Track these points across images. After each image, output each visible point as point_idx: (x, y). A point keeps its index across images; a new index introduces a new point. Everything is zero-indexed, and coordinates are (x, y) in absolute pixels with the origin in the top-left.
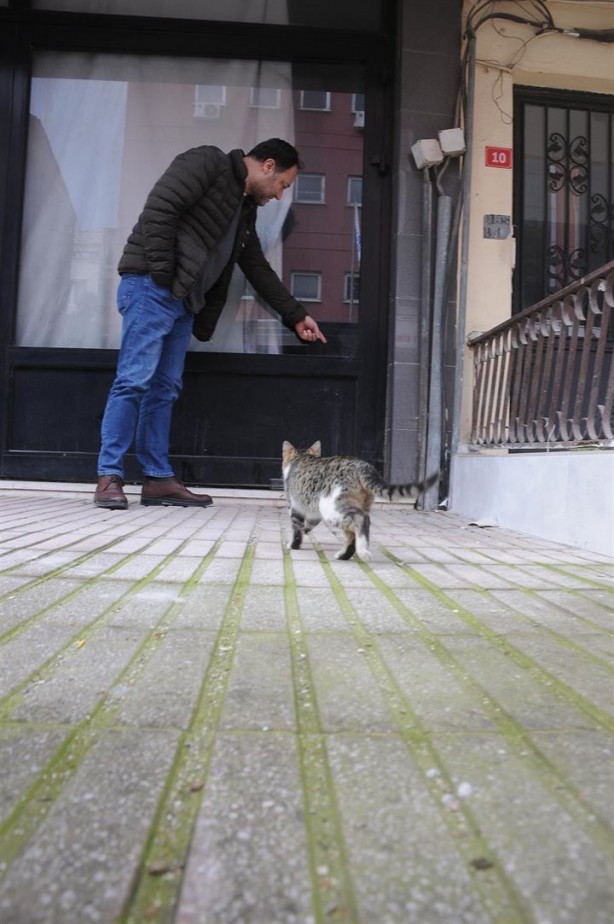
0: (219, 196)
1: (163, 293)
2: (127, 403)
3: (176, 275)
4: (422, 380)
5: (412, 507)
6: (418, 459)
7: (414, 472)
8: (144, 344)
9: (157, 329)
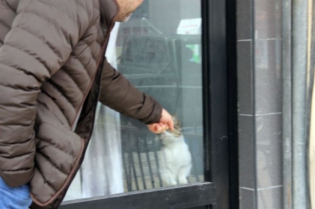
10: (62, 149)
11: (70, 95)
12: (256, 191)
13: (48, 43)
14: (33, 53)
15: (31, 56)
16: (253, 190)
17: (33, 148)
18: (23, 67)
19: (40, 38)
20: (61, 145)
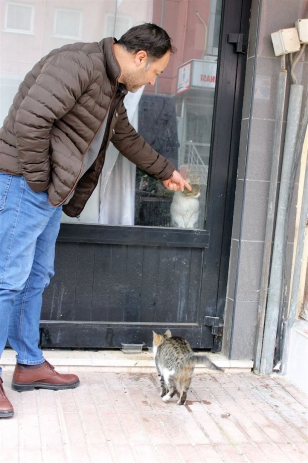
0: (91, 103)
1: (41, 198)
2: (5, 304)
3: (51, 181)
4: (265, 258)
5: (250, 370)
6: (257, 327)
7: (252, 338)
8: (22, 248)
9: (33, 231)
10: (65, 170)
11: (80, 132)
12: (240, 241)
13: (54, 95)
14: (42, 102)
15: (41, 104)
16: (238, 240)
17: (46, 168)
18: (34, 112)
19: (49, 91)
20: (65, 167)
